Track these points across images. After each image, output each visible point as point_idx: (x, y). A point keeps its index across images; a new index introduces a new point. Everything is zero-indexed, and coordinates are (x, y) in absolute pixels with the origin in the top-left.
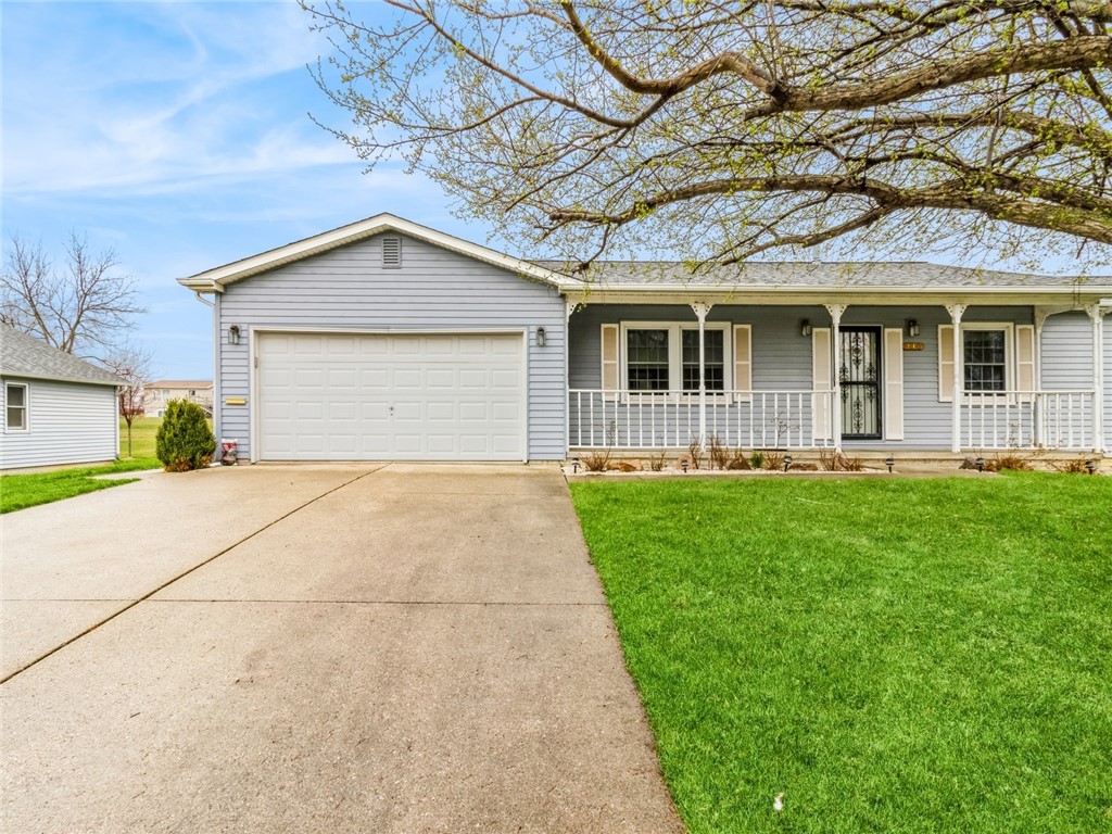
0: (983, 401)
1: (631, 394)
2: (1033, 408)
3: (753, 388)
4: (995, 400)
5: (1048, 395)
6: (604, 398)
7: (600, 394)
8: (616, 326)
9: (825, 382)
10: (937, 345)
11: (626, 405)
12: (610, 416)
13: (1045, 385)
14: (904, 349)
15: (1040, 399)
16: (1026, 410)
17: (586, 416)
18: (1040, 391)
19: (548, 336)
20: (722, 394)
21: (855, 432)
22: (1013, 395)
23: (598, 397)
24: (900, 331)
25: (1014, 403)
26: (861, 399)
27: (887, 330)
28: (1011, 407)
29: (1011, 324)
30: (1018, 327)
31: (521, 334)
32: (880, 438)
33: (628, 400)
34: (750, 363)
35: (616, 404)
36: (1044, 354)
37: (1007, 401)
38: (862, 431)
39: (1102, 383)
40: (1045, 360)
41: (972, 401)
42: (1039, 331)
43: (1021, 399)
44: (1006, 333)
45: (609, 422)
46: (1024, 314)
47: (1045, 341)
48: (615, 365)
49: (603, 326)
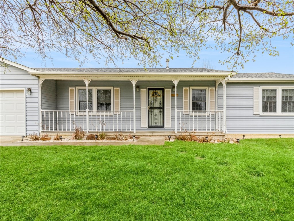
0: (198, 114)
1: (80, 112)
2: (215, 117)
3: (120, 110)
4: (202, 114)
5: (220, 112)
6: (70, 113)
7: (69, 112)
8: (74, 88)
9: (145, 108)
10: (183, 94)
11: (78, 116)
12: (73, 119)
13: (219, 109)
14: (171, 96)
15: (217, 113)
16: (213, 117)
17: (64, 119)
18: (217, 111)
19: (33, 91)
20: (111, 112)
21: (155, 125)
22: (208, 112)
23: (68, 113)
24: (170, 89)
25: (208, 115)
26: (157, 114)
27: (166, 89)
28: (207, 116)
29: (208, 87)
30: (210, 88)
31: (23, 91)
32: (163, 127)
33: (79, 114)
34: (119, 101)
35: (75, 115)
36: (219, 98)
37: (206, 114)
38: (157, 125)
39: (226, 108)
40: (219, 100)
41: (194, 114)
42: (217, 90)
43: (211, 113)
44: (206, 90)
45: (72, 122)
46: (212, 84)
47: (219, 93)
48: (74, 102)
49: (70, 88)
